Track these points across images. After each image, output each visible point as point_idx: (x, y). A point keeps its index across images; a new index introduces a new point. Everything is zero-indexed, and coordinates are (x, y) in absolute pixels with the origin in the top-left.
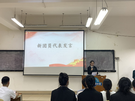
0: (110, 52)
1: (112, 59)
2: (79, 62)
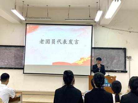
0: (122, 50)
1: (124, 58)
2: (86, 61)
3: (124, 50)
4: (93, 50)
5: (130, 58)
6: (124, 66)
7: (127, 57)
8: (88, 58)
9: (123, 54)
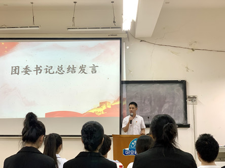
0: (178, 85)
1: (182, 101)
2: (110, 107)
3: (183, 83)
4: (124, 85)
5: (194, 98)
6: (183, 115)
7: (189, 98)
8: (115, 102)
9: (181, 92)
